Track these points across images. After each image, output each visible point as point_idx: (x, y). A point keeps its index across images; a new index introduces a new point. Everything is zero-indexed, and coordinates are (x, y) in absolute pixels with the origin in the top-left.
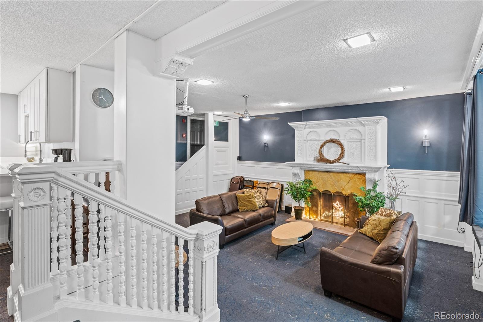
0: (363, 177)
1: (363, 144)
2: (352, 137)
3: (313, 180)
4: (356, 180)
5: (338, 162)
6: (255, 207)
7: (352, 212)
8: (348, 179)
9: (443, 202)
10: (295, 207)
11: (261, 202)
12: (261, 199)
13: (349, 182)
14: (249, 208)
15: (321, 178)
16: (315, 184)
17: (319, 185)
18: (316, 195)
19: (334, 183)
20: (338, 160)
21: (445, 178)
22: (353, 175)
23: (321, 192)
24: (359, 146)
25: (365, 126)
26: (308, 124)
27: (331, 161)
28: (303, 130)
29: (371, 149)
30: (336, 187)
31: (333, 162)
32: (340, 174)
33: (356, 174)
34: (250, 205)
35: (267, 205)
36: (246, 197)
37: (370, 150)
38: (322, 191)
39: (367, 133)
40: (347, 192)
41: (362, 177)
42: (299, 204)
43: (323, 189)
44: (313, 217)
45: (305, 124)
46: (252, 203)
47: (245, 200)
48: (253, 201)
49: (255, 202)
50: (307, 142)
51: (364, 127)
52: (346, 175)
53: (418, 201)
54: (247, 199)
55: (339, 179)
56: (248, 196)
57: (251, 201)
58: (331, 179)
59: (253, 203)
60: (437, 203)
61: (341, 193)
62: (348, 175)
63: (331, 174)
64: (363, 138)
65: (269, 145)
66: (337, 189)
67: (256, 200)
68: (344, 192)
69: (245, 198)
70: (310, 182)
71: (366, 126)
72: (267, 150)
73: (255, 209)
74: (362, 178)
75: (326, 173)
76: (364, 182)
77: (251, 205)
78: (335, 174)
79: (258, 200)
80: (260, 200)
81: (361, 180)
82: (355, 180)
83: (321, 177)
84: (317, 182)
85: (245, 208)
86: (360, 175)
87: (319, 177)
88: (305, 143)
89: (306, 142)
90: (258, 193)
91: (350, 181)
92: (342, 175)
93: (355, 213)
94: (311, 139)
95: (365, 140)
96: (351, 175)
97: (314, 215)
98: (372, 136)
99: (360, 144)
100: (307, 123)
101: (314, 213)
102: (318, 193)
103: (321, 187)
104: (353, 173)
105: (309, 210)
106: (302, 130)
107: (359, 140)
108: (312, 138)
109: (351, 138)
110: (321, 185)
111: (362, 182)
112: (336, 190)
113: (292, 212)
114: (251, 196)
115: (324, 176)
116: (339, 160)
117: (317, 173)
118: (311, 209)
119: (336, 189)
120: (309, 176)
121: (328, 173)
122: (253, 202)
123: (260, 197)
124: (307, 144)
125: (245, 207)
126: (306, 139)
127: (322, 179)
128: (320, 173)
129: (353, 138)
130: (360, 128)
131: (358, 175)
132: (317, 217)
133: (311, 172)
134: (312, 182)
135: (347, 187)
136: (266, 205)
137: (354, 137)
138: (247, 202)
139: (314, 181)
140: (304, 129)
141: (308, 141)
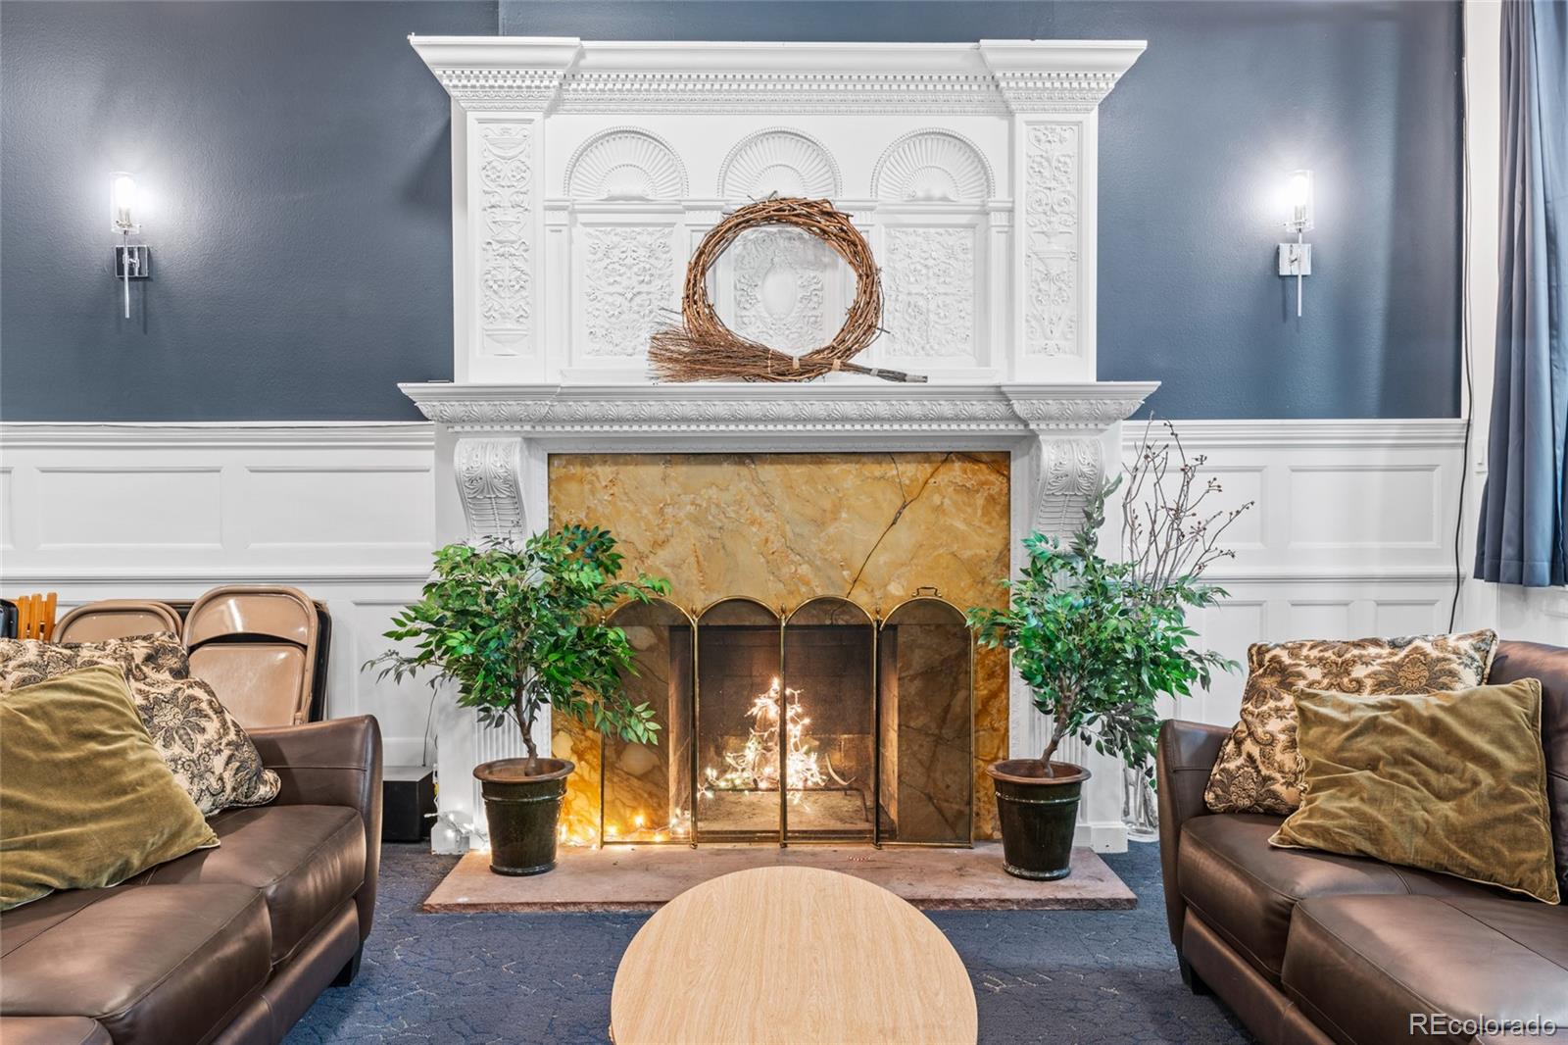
0: (993, 477)
1: (998, 242)
2: (920, 194)
3: (625, 533)
4: (947, 501)
5: (846, 367)
6: (169, 825)
7: (919, 730)
8: (890, 501)
9: (1375, 592)
10: (489, 766)
11: (218, 763)
12: (212, 726)
13: (894, 523)
14: (92, 849)
15: (690, 508)
16: (642, 557)
17: (673, 566)
18: (651, 649)
19: (790, 535)
20: (840, 353)
21: (1380, 457)
22: (928, 468)
23: (695, 623)
24: (962, 256)
25: (1010, 114)
26: (591, 59)
27: (796, 364)
28: (538, 116)
29: (1047, 277)
30: (805, 569)
31: (811, 368)
32: (835, 469)
33: (945, 461)
34: (95, 816)
35: (268, 786)
36: (40, 726)
37: (1043, 286)
38: (699, 607)
39: (1022, 162)
40: (886, 596)
41: (984, 473)
42: (527, 741)
43: (709, 589)
44: (628, 829)
45: (568, 56)
46: (123, 790)
47: (25, 761)
48: (133, 756)
49: (158, 776)
50: (573, 223)
51: (1005, 123)
52: (876, 470)
53: (1259, 604)
54: (51, 747)
55: (827, 504)
56: (60, 714)
57: (108, 763)
58: (768, 508)
59: (141, 783)
60: (1346, 604)
61: (843, 605)
62: (891, 470)
63: (768, 472)
64: (1000, 195)
65: (162, 260)
66: (815, 583)
67: (158, 750)
68: (861, 598)
69: (17, 741)
70: (599, 548)
71: (1019, 118)
72: (142, 307)
73: (176, 851)
74: (982, 484)
75: (728, 469)
76: (998, 508)
77: (114, 812)
78: (797, 471)
79: (177, 749)
80: (200, 739)
81: (980, 500)
82: (937, 499)
83: (687, 498)
84: (659, 544)
85: (37, 857)
86: (969, 466)
87: (673, 504)
88: (556, 230)
89: (562, 217)
90: (166, 676)
91: (906, 512)
92: (846, 475)
93: (938, 740)
94: (611, 199)
95: (1011, 211)
96: (909, 471)
97: (634, 809)
98: (1053, 184)
99: (969, 243)
100: (582, 54)
101: (636, 797)
102: (666, 634)
103: (688, 583)
104: (926, 457)
105: (596, 777)
106: (530, 121)
107: (964, 219)
108: (617, 191)
109: (913, 199)
110: (692, 559)
111: (983, 515)
112: (803, 589)
113: (434, 820)
114: (94, 706)
115: (713, 492)
116: (849, 352)
117: (652, 472)
118: (613, 767)
119: (807, 583)
120: (592, 502)
121: (743, 471)
122: (132, 776)
123: (199, 712)
124: (571, 242)
125: (30, 846)
126: (560, 195)
127: (696, 521)
128: (681, 471)
129: (929, 199)
130: (983, 130)
131: (957, 465)
132: (658, 823)
133: (605, 472)
134: (617, 549)
135: (881, 558)
136: (264, 791)
137: (937, 193)
138: (61, 783)
139: (634, 538)
140: (552, 110)
141: (583, 218)
